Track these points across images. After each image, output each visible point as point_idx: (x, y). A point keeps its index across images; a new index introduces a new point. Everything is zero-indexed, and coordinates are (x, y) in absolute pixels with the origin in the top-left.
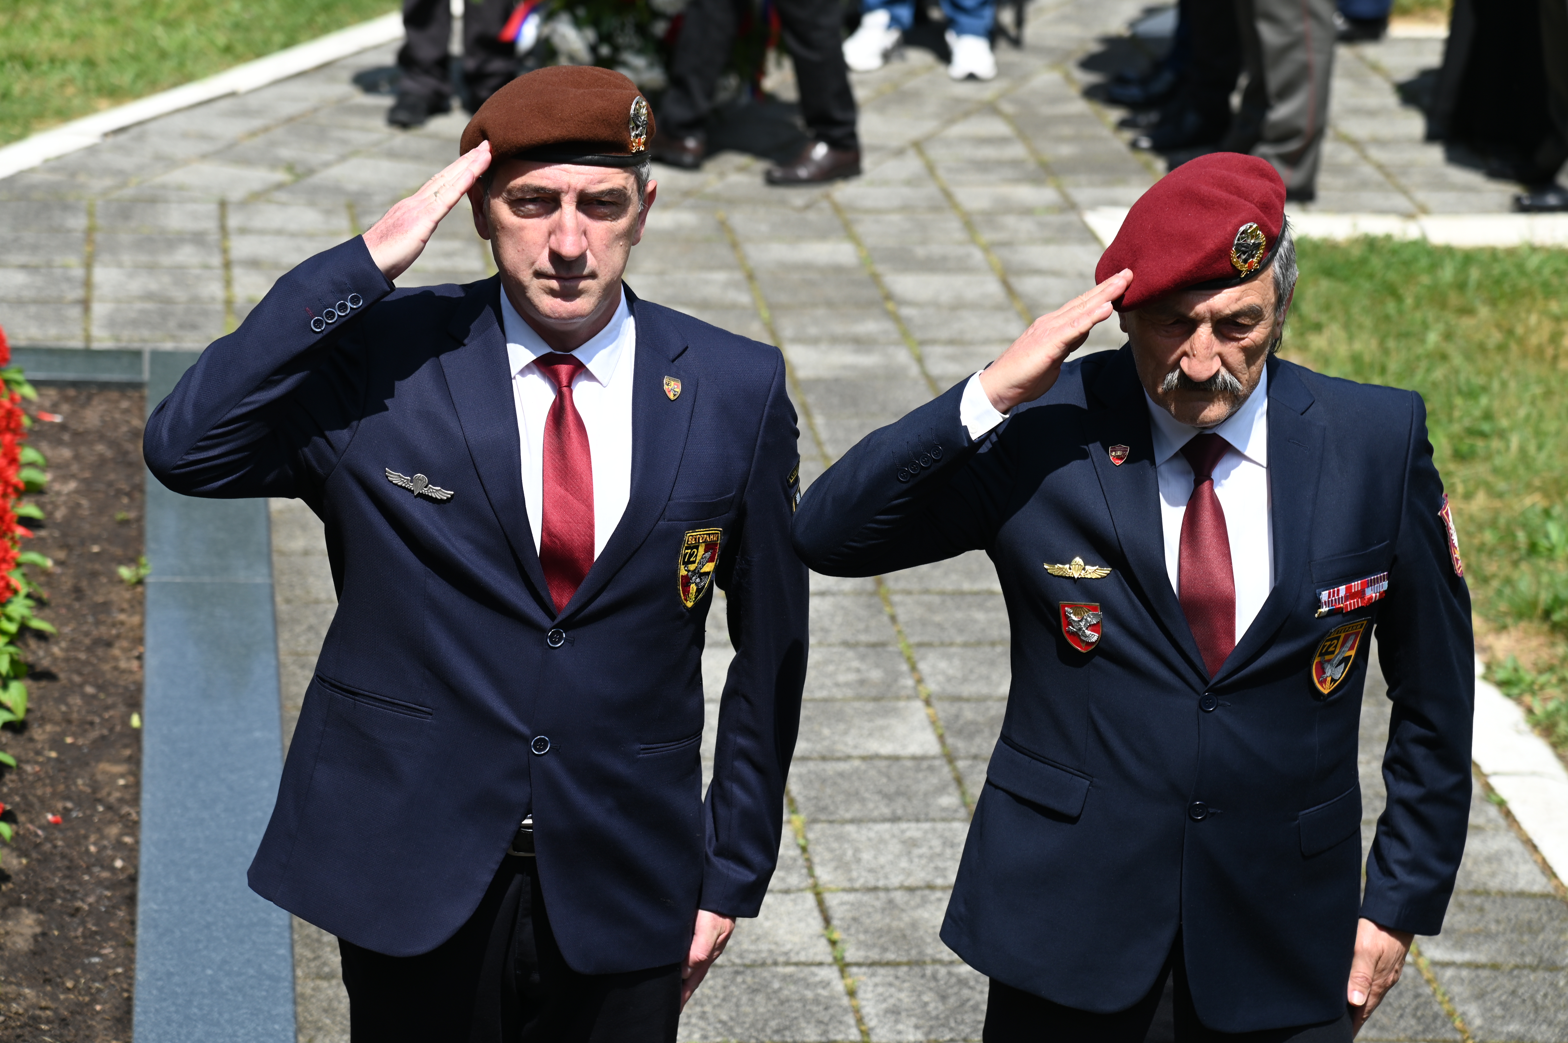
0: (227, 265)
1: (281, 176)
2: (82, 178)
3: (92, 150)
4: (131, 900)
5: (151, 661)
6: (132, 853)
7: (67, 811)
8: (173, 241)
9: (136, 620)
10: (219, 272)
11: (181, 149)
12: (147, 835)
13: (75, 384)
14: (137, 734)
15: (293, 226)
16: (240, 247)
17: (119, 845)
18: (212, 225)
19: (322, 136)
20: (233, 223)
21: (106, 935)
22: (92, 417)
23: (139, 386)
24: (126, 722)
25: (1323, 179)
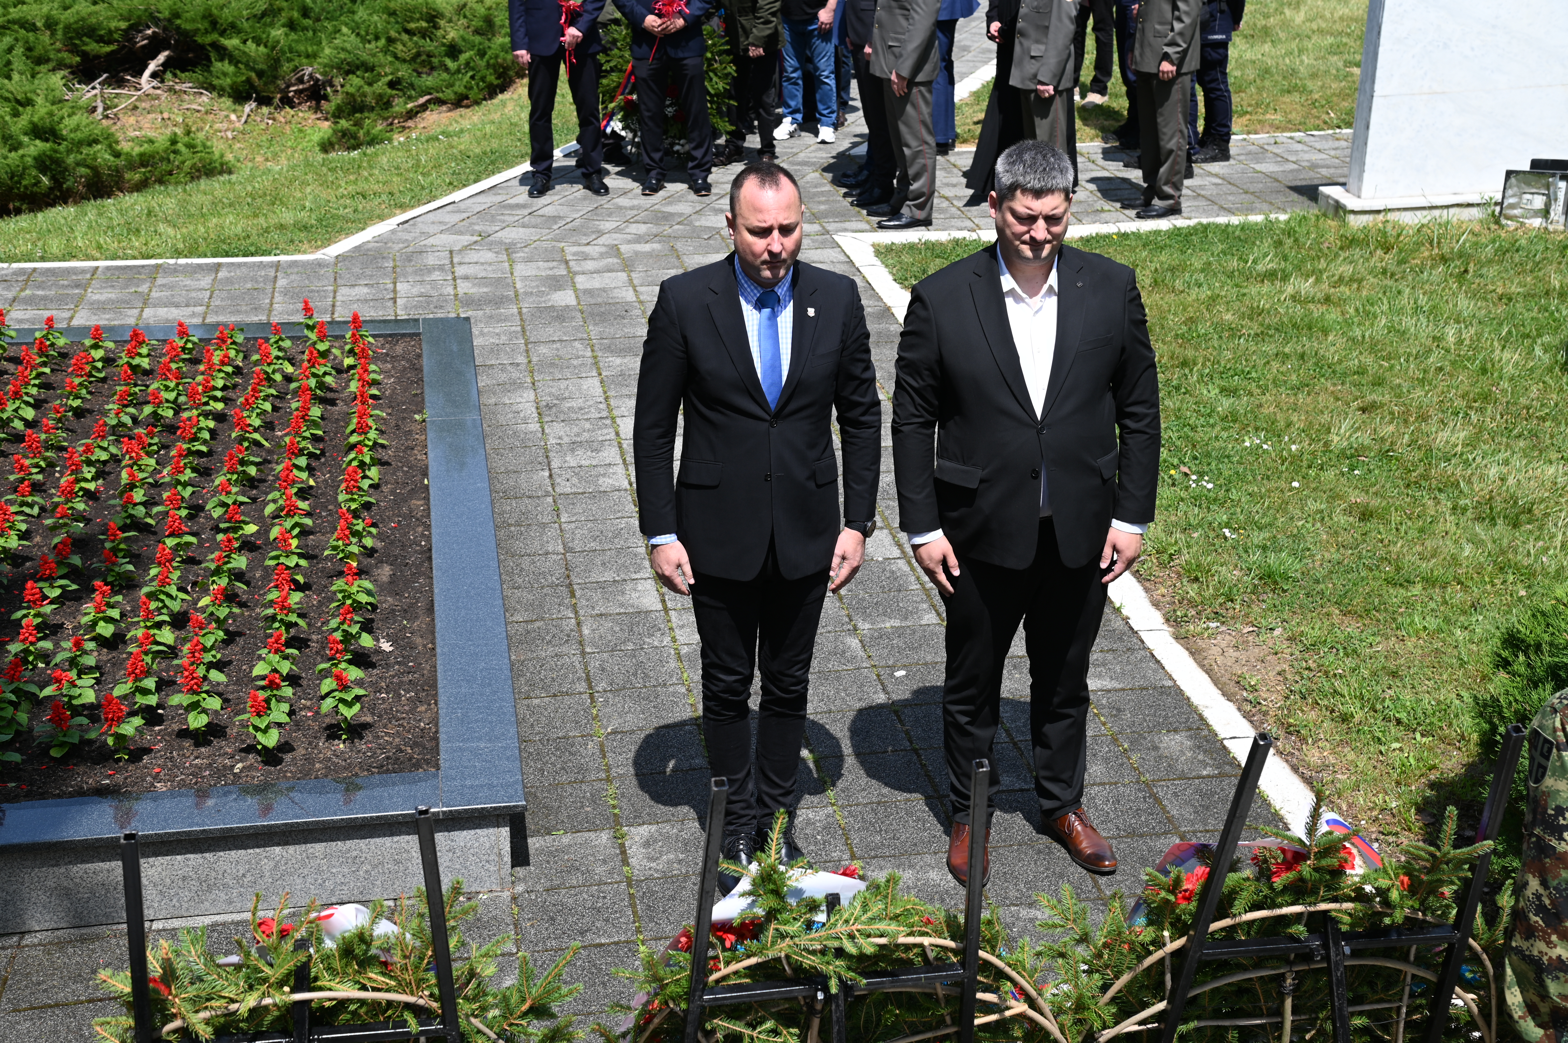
0: (454, 279)
1: (476, 238)
2: (390, 244)
3: (393, 232)
4: (430, 559)
5: (431, 455)
6: (428, 538)
7: (400, 521)
8: (430, 270)
9: (423, 437)
10: (451, 282)
11: (432, 229)
12: (434, 530)
13: (390, 335)
14: (427, 487)
15: (482, 260)
16: (460, 271)
17: (423, 535)
18: (447, 262)
19: (493, 219)
20: (456, 260)
21: (420, 574)
22: (399, 349)
23: (419, 334)
24: (422, 482)
25: (935, 215)
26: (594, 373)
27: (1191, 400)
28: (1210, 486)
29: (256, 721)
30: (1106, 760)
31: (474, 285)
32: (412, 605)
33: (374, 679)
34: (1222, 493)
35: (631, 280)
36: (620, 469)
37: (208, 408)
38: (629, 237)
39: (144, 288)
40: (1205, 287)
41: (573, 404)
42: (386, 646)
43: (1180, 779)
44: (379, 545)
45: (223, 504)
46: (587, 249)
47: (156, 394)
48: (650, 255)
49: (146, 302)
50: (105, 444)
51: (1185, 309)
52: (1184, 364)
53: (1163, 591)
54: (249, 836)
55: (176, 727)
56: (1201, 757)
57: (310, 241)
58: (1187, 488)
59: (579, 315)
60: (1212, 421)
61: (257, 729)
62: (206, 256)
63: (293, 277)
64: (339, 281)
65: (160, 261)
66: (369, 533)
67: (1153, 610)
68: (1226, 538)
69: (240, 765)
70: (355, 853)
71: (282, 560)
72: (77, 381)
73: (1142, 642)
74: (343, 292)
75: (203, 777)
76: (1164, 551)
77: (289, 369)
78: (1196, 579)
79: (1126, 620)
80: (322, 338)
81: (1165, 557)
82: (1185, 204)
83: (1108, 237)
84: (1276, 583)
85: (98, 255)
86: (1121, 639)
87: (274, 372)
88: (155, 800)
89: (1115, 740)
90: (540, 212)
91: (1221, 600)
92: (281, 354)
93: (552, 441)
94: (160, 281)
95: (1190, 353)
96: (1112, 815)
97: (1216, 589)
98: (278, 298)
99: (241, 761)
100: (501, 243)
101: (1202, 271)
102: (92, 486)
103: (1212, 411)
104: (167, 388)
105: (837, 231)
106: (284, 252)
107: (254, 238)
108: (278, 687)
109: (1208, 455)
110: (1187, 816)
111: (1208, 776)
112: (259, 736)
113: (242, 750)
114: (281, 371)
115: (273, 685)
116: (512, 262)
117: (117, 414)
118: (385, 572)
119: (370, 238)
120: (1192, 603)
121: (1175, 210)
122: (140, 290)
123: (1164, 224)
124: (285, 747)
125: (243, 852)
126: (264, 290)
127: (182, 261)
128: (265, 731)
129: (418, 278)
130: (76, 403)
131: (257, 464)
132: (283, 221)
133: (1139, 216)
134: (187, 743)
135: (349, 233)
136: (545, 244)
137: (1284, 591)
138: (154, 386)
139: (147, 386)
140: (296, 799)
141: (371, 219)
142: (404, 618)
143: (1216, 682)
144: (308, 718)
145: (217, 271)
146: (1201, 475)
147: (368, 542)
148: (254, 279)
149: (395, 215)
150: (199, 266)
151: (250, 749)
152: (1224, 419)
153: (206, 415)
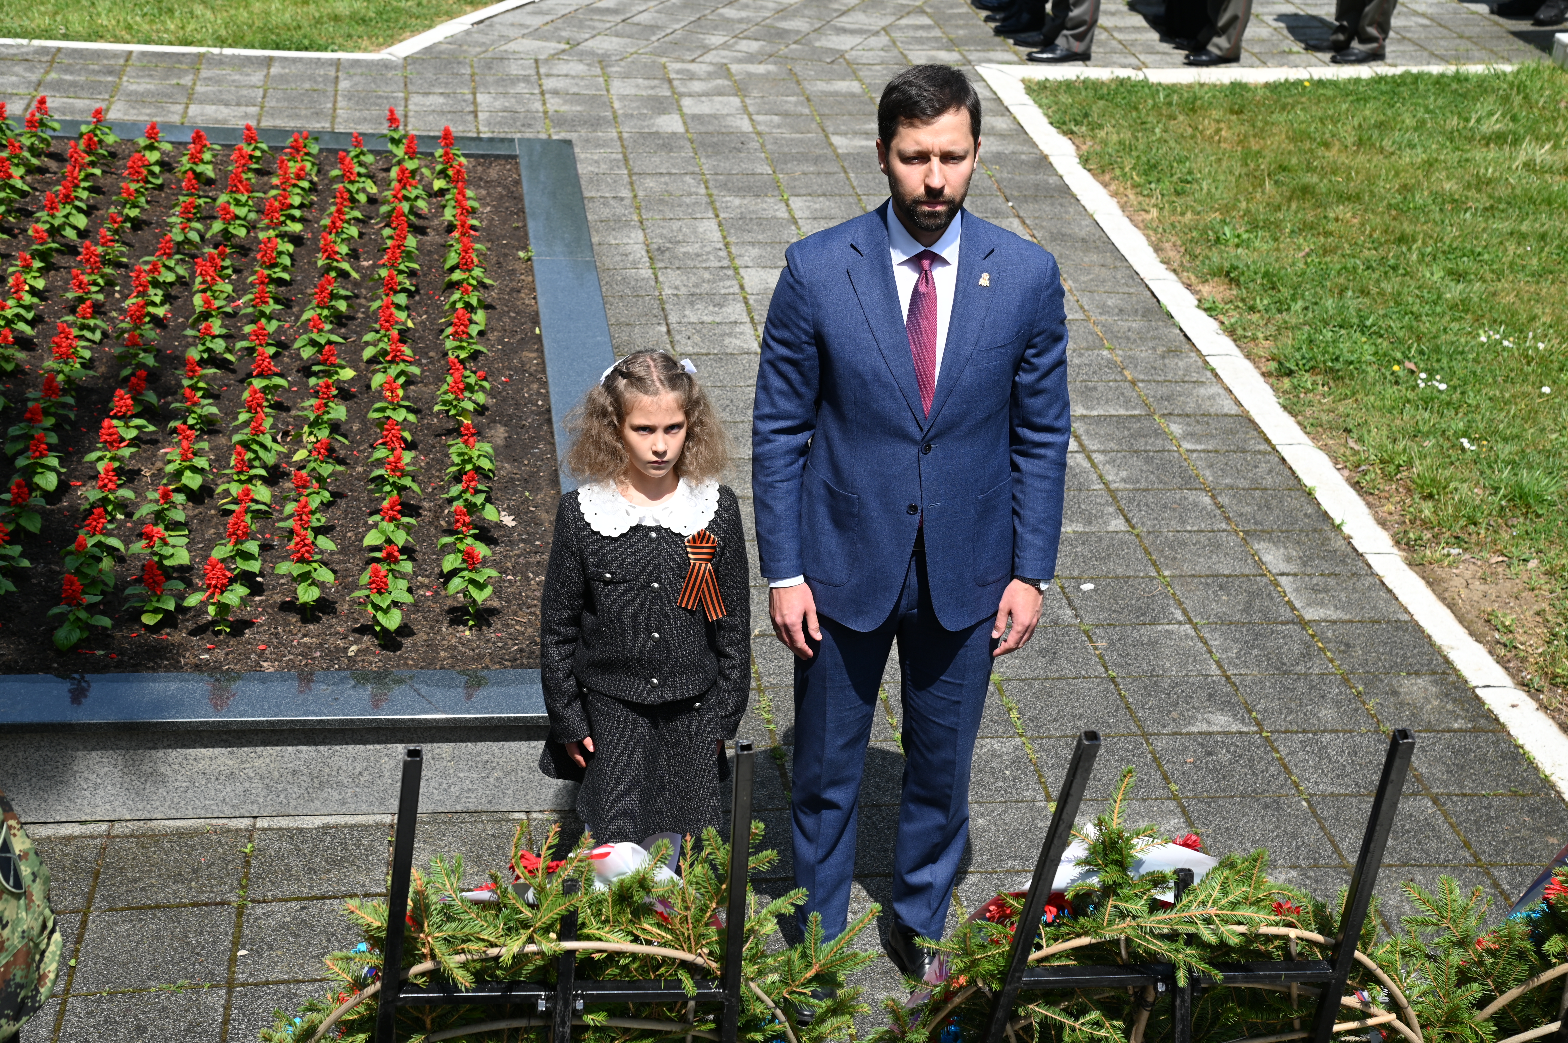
0: (542, 93)
1: (563, 46)
2: (465, 47)
3: (467, 32)
4: (549, 421)
5: (541, 300)
6: (546, 397)
7: (511, 376)
8: (515, 80)
9: (530, 279)
10: (539, 97)
11: (512, 33)
12: (552, 389)
13: (483, 156)
14: (539, 338)
15: (573, 73)
16: (549, 84)
17: (539, 393)
18: (532, 72)
19: (581, 25)
20: (542, 71)
21: (540, 439)
22: (493, 173)
23: (515, 157)
24: (533, 332)
25: (1094, 48)
26: (710, 214)
27: (1413, 284)
28: (1443, 387)
29: (376, 598)
30: (1337, 704)
31: (566, 102)
32: (532, 475)
33: (497, 557)
34: (1456, 396)
35: (745, 108)
36: (748, 328)
37: (283, 229)
38: (739, 55)
39: (187, 80)
40: (1420, 150)
41: (689, 249)
42: (509, 521)
43: (1426, 731)
44: (491, 402)
45: (313, 343)
46: (693, 67)
47: (225, 209)
48: (766, 77)
49: (190, 96)
50: (171, 263)
51: (1397, 174)
52: (1402, 239)
53: (1392, 508)
54: (369, 730)
55: (278, 598)
56: (1450, 707)
57: (370, 38)
58: (1415, 387)
59: (688, 145)
60: (1438, 309)
61: (377, 607)
62: (253, 47)
63: (357, 79)
64: (411, 88)
65: (202, 50)
66: (481, 387)
67: (1379, 529)
68: (1463, 449)
69: (354, 648)
70: (486, 757)
71: (389, 413)
72: (133, 186)
73: (1370, 566)
74: (415, 99)
75: (313, 659)
76: (1391, 461)
77: (373, 189)
78: (1430, 496)
79: (1348, 539)
80: (411, 154)
81: (1392, 468)
82: (1390, 48)
83: (1298, 83)
84: (1528, 506)
85: (128, 37)
86: (1343, 562)
87: (357, 192)
88: (263, 681)
89: (1345, 681)
90: (636, 19)
91: (1463, 522)
92: (363, 170)
93: (668, 291)
94: (205, 73)
95: (1408, 228)
96: (1349, 769)
97: (1457, 509)
98: (341, 103)
99: (355, 643)
100: (592, 53)
101: (1416, 129)
102: (160, 312)
103: (1439, 297)
104: (238, 203)
105: (981, 61)
106: (342, 48)
107: (306, 29)
108: (397, 561)
109: (1437, 349)
110: (1439, 775)
111: (1460, 730)
112: (380, 616)
113: (355, 630)
114: (364, 190)
115: (390, 559)
116: (608, 78)
117: (183, 229)
118: (500, 433)
119: (440, 38)
120: (1426, 524)
121: (1377, 56)
122: (182, 82)
123: (1365, 71)
124: (405, 630)
125: (361, 747)
126: (325, 92)
127: (227, 51)
128: (386, 611)
129: (501, 90)
130: (134, 213)
131: (346, 298)
132: (337, 12)
133: (1334, 61)
134: (294, 618)
135: (415, 31)
136: (644, 59)
137: (1538, 516)
138: (223, 198)
139: (214, 200)
140: (423, 691)
141: (437, 15)
142: (525, 488)
143: (1461, 619)
144: (427, 598)
145: (269, 66)
146: (1431, 373)
147: (481, 398)
148: (312, 78)
149: (465, 13)
150: (248, 58)
151: (364, 630)
152: (1453, 307)
153: (282, 236)
